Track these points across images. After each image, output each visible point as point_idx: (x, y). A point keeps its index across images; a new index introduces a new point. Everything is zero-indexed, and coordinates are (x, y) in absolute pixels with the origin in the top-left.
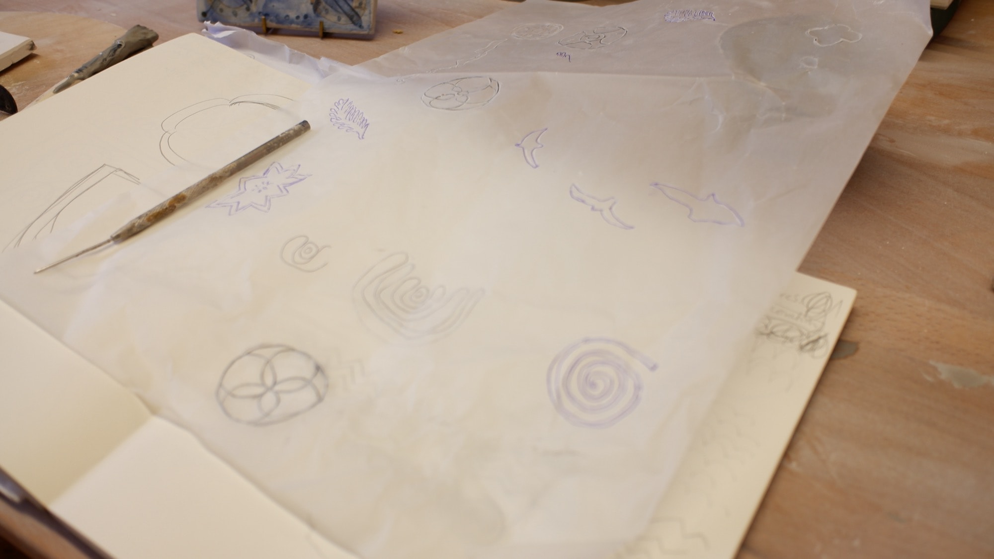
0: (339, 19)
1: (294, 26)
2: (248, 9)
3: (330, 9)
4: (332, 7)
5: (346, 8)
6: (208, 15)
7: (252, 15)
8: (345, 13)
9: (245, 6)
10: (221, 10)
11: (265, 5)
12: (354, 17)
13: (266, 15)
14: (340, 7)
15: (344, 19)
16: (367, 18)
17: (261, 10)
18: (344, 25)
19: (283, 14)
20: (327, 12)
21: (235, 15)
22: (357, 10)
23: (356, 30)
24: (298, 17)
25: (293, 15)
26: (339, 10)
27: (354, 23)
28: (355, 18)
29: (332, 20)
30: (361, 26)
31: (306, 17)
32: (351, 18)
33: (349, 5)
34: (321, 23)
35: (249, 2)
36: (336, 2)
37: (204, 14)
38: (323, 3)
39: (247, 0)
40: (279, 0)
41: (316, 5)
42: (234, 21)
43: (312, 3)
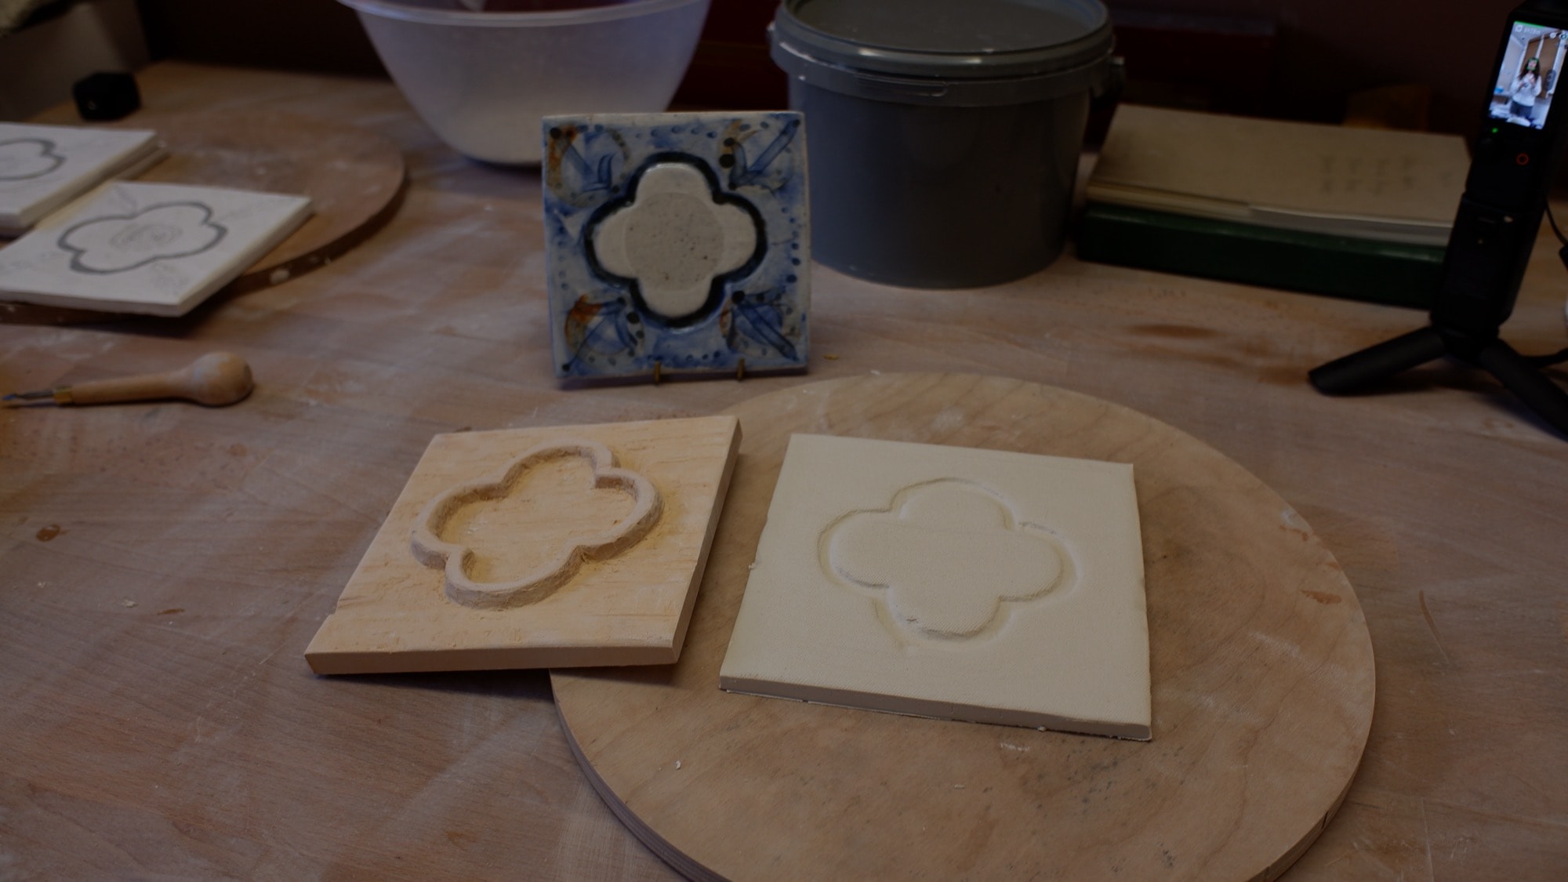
0: (764, 352)
1: (700, 369)
2: (632, 353)
3: (750, 341)
4: (753, 338)
5: (773, 337)
6: (572, 367)
7: (638, 361)
8: (773, 344)
9: (627, 350)
10: (592, 359)
11: (657, 346)
12: (785, 347)
13: (660, 358)
14: (765, 337)
15: (771, 352)
16: (801, 347)
17: (650, 351)
18: (774, 359)
19: (683, 354)
20: (746, 344)
21: (613, 362)
22: (789, 338)
23: (788, 364)
24: (705, 357)
25: (697, 354)
26: (764, 341)
27: (785, 355)
28: (787, 349)
29: (754, 355)
30: (795, 358)
31: (717, 354)
32: (781, 349)
33: (777, 333)
34: (742, 361)
35: (632, 344)
36: (759, 331)
37: (566, 367)
38: (740, 335)
39: (629, 342)
40: (676, 337)
41: (731, 337)
42: (611, 371)
43: (724, 336)
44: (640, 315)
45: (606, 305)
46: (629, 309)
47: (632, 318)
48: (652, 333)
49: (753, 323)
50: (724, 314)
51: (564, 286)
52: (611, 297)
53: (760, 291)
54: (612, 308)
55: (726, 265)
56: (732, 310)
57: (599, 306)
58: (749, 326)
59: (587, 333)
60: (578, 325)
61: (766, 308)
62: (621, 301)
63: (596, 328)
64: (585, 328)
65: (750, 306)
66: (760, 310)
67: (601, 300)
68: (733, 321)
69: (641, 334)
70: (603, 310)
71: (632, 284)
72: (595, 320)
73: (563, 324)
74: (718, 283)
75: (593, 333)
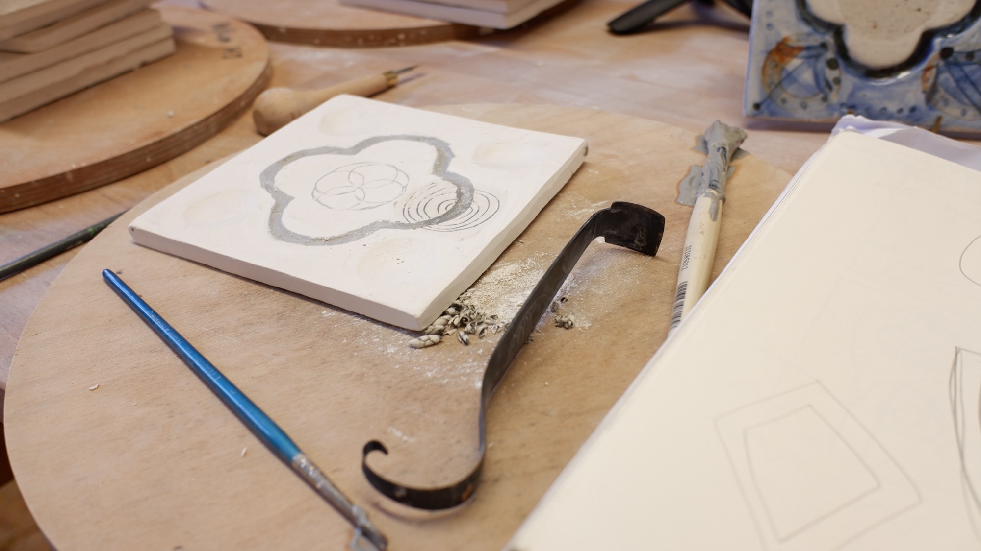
0: (964, 113)
2: (825, 99)
3: (951, 99)
4: (954, 96)
6: (763, 107)
7: (830, 107)
8: (974, 105)
9: (821, 96)
10: (784, 101)
11: (852, 95)
13: (852, 107)
14: (968, 97)
15: (971, 112)
17: (844, 100)
18: (972, 121)
19: (877, 106)
20: (946, 103)
21: (804, 106)
24: (900, 111)
25: (892, 107)
26: (966, 101)
29: (953, 115)
31: (913, 109)
34: (939, 119)
35: (827, 90)
36: (963, 90)
37: (757, 106)
38: (942, 92)
39: (824, 87)
40: (874, 88)
41: (931, 94)
42: (802, 115)
43: (924, 92)
44: (841, 62)
45: (808, 48)
46: (830, 55)
47: (832, 64)
48: (849, 81)
49: (957, 81)
50: (928, 69)
51: (769, 26)
52: (816, 40)
53: (970, 49)
54: (813, 52)
55: (939, 20)
56: (937, 66)
57: (801, 49)
58: (952, 84)
59: (784, 74)
60: (776, 66)
61: (974, 67)
62: (824, 46)
63: (794, 70)
64: (783, 69)
65: (957, 64)
66: (968, 69)
67: (803, 44)
68: (937, 77)
69: (838, 81)
70: (804, 53)
71: (837, 30)
72: (794, 63)
73: (761, 64)
74: (927, 38)
75: (789, 75)
